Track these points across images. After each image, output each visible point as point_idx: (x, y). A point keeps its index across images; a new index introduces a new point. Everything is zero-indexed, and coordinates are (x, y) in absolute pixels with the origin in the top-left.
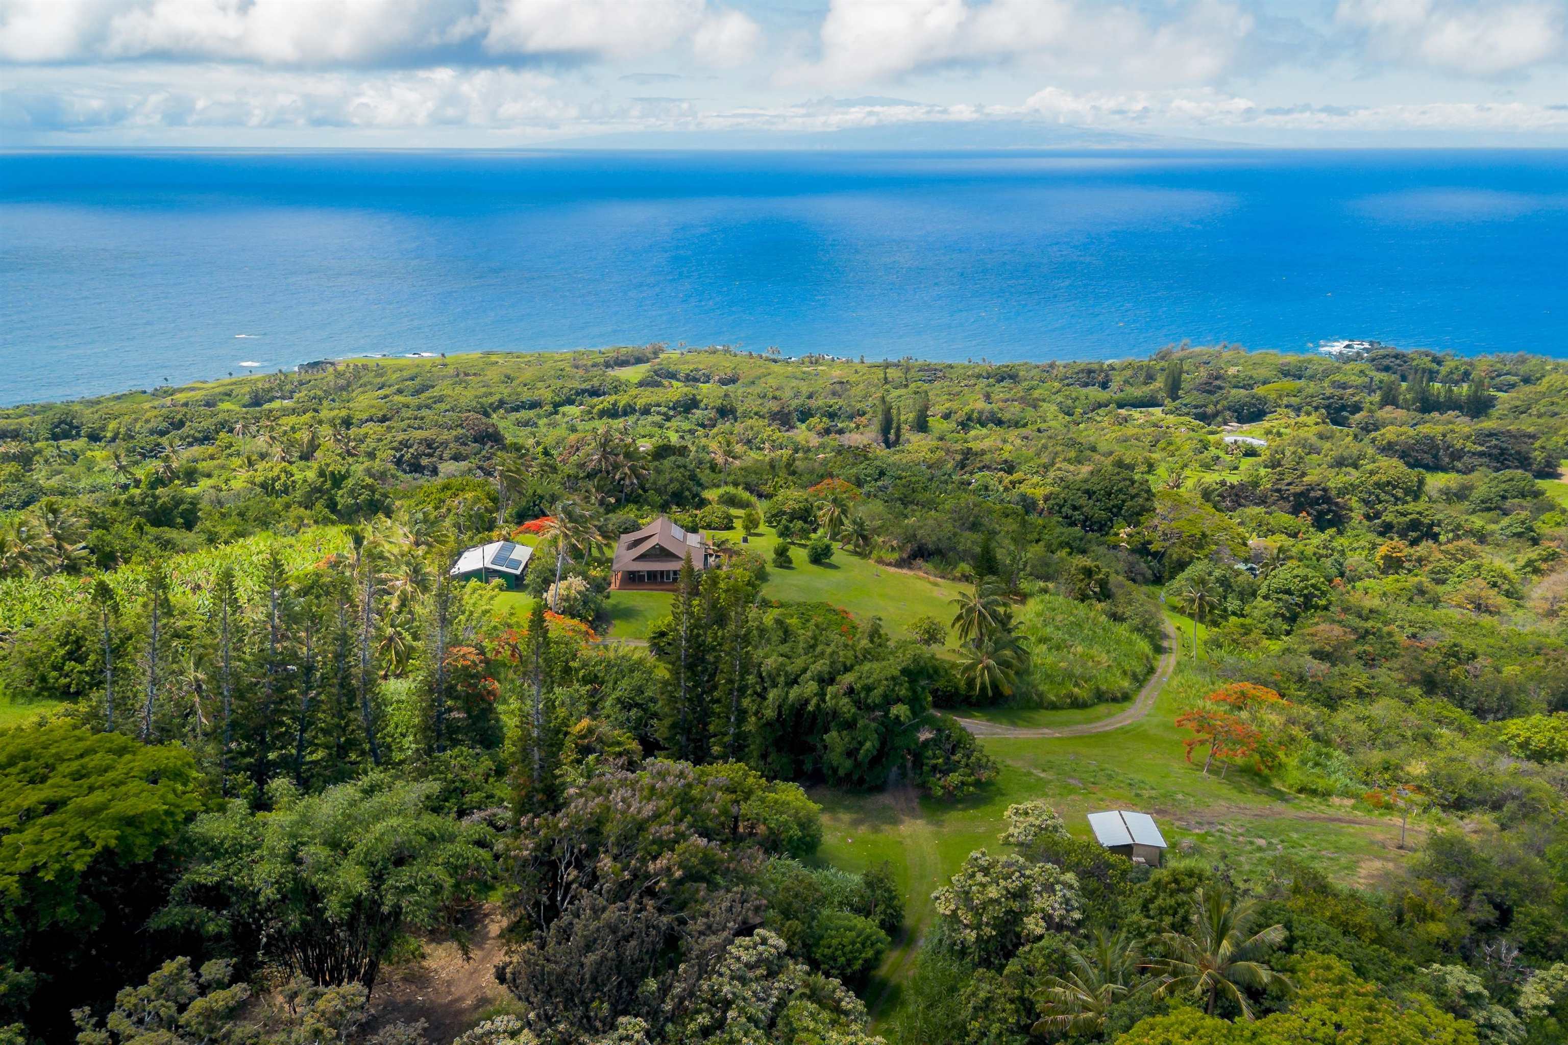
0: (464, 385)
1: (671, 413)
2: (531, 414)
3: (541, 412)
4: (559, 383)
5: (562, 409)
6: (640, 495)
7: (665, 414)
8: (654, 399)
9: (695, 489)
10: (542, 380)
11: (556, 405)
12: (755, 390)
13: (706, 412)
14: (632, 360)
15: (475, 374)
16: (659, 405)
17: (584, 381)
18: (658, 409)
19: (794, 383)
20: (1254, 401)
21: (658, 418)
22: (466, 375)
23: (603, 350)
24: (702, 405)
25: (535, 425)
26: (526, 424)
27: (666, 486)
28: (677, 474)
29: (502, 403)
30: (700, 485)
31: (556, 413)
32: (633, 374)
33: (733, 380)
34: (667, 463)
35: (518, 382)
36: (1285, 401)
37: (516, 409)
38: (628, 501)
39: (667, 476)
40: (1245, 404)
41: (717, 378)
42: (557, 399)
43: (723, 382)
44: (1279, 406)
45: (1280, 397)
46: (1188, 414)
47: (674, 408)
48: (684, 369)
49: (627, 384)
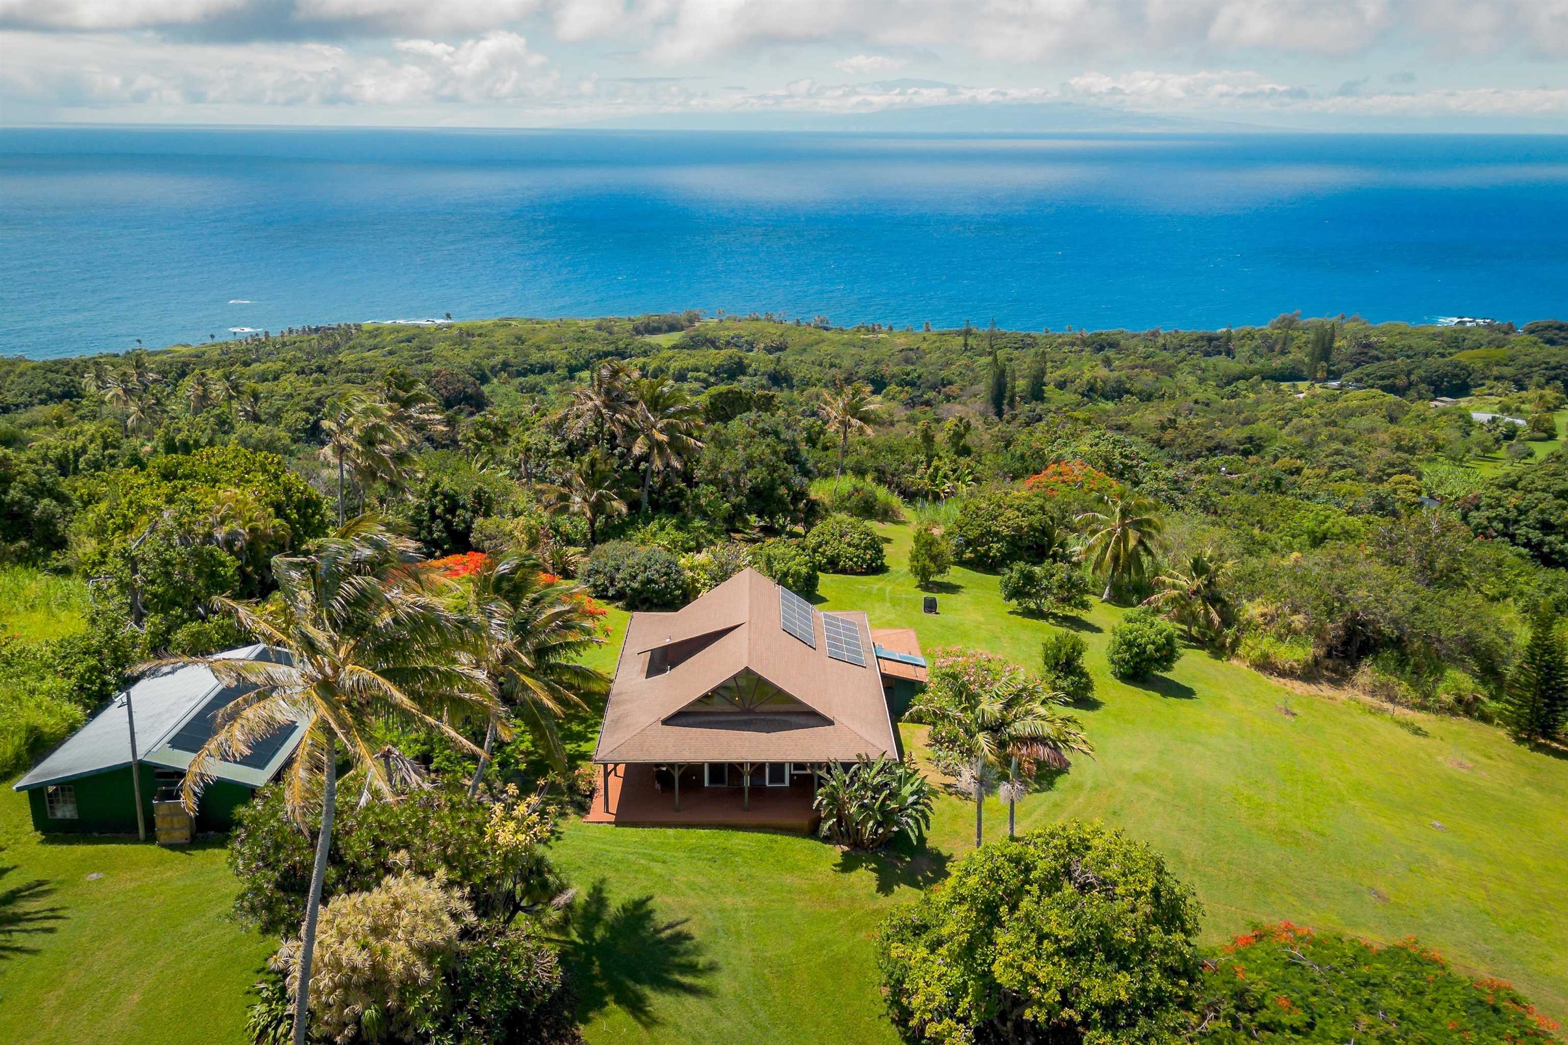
0: (465, 346)
1: (712, 380)
2: (539, 379)
3: (554, 377)
4: (576, 345)
5: (578, 375)
6: (681, 494)
7: (704, 381)
8: (691, 362)
9: (797, 480)
10: (556, 341)
11: (572, 370)
12: (808, 357)
13: (756, 379)
14: (665, 327)
15: (480, 335)
16: (697, 370)
17: (608, 344)
18: (695, 374)
19: (853, 351)
20: (1457, 371)
21: (696, 385)
22: (468, 335)
23: (632, 317)
24: (750, 370)
25: (543, 391)
26: (532, 389)
27: (737, 475)
28: (761, 449)
29: (505, 365)
30: (806, 473)
31: (572, 378)
32: (664, 340)
33: (781, 348)
34: (738, 426)
35: (530, 342)
36: (1496, 371)
37: (520, 374)
38: (656, 507)
39: (740, 452)
40: (1446, 375)
41: (762, 345)
42: (574, 362)
43: (770, 350)
44: (1488, 378)
45: (1487, 365)
46: (1372, 387)
47: (716, 374)
48: (724, 335)
49: (659, 348)
